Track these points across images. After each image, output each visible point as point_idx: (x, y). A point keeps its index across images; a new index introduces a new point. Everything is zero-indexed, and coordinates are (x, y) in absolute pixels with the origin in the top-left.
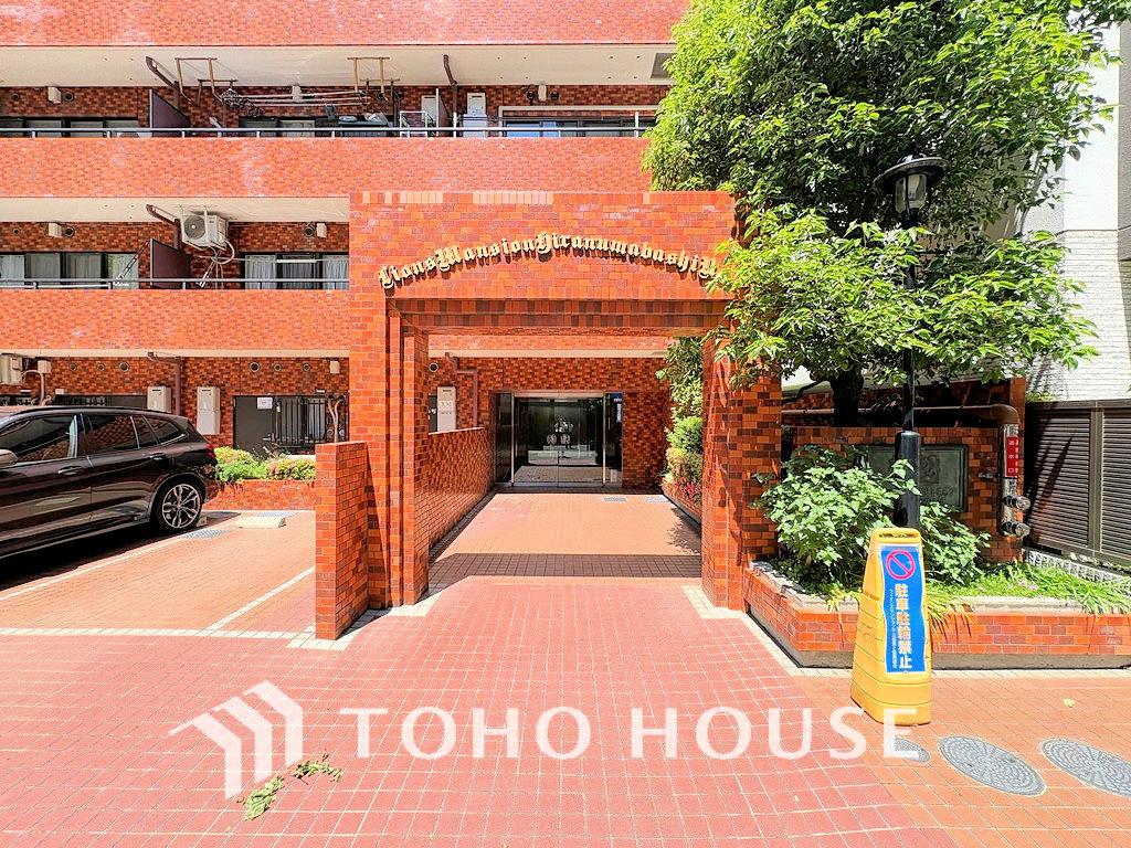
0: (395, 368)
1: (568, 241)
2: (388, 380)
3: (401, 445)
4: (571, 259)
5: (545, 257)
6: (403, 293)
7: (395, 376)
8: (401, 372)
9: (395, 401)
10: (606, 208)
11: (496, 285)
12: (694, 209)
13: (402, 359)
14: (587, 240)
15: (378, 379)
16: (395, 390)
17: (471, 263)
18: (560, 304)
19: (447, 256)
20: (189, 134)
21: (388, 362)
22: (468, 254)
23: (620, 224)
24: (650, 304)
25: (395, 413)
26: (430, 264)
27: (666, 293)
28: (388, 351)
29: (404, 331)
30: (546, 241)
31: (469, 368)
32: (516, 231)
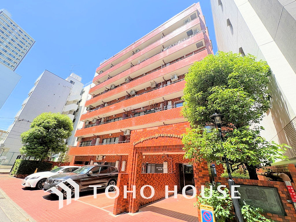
0: (134, 159)
1: (160, 135)
2: (133, 162)
3: (134, 175)
4: (161, 138)
5: (157, 138)
6: (136, 146)
7: (134, 161)
8: (135, 160)
9: (134, 166)
10: (167, 128)
11: (149, 144)
12: (182, 126)
13: (135, 158)
14: (163, 134)
15: (132, 161)
16: (134, 164)
17: (146, 140)
18: (159, 147)
19: (142, 140)
20: (127, 118)
21: (133, 158)
22: (145, 139)
23: (169, 131)
24: (176, 146)
25: (133, 168)
26: (140, 141)
27: (178, 143)
28: (133, 156)
29: (136, 152)
30: (157, 135)
31: (170, 157)
32: (152, 134)
